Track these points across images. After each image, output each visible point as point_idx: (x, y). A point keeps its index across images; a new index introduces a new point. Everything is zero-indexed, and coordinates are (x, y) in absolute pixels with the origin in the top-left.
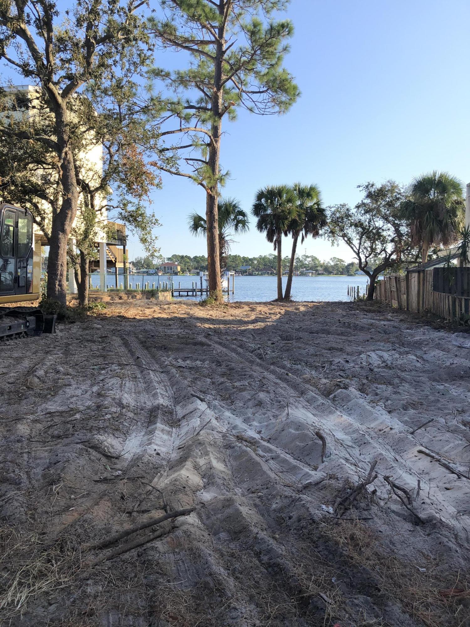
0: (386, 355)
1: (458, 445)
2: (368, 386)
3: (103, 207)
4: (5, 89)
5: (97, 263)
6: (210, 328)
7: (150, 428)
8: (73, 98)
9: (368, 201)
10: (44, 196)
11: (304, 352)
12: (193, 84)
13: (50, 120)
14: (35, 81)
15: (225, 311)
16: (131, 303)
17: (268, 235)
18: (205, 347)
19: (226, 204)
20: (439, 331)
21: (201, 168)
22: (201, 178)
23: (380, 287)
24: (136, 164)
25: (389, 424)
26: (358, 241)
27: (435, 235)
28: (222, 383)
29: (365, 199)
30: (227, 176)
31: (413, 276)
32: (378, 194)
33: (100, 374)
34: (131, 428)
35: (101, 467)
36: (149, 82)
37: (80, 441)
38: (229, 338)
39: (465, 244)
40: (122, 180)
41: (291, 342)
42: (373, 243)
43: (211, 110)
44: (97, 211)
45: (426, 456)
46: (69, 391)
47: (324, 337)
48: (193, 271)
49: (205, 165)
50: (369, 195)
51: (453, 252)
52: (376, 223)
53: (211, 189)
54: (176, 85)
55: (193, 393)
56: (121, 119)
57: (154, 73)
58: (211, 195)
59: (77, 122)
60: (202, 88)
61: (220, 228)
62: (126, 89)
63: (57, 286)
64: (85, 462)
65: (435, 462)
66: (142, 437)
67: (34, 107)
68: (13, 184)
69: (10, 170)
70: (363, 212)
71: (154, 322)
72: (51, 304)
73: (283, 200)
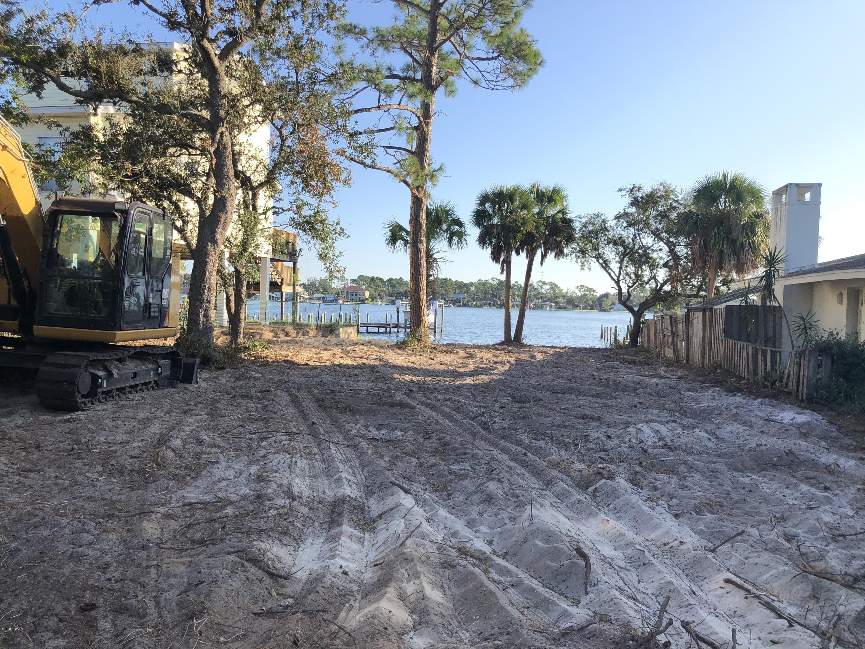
0: (663, 429)
1: (784, 573)
2: (643, 475)
3: (269, 209)
4: (142, 47)
5: (256, 286)
6: (412, 381)
7: (333, 532)
8: (234, 60)
9: (632, 210)
10: (189, 193)
11: (547, 421)
12: (398, 45)
13: (202, 90)
14: (184, 37)
15: (432, 357)
16: (302, 342)
17: (493, 253)
18: (406, 410)
19: (436, 209)
20: (735, 395)
21: (405, 160)
22: (404, 173)
23: (648, 330)
24: (317, 152)
25: (678, 535)
26: (618, 265)
27: (726, 258)
28: (433, 465)
29: (628, 208)
30: (441, 172)
31: (696, 316)
32: (647, 201)
33: (260, 446)
34: (305, 530)
35: (264, 592)
36: (338, 42)
37: (233, 550)
38: (440, 397)
39: (770, 273)
40: (298, 173)
41: (527, 405)
42: (638, 268)
43: (421, 81)
44: (260, 214)
45: (737, 589)
46: (217, 471)
47: (573, 400)
48: (386, 298)
49: (410, 155)
50: (635, 203)
51: (753, 284)
52: (643, 240)
53: (417, 188)
54: (375, 47)
55: (393, 480)
56: (298, 89)
57: (344, 29)
58: (417, 196)
59: (238, 93)
60: (410, 51)
61: (428, 242)
62: (306, 50)
63: (201, 317)
64: (240, 584)
65: (753, 599)
66: (321, 545)
67: (180, 71)
68: (147, 175)
69: (143, 155)
70: (625, 225)
71: (335, 371)
72: (192, 342)
73: (516, 206)
